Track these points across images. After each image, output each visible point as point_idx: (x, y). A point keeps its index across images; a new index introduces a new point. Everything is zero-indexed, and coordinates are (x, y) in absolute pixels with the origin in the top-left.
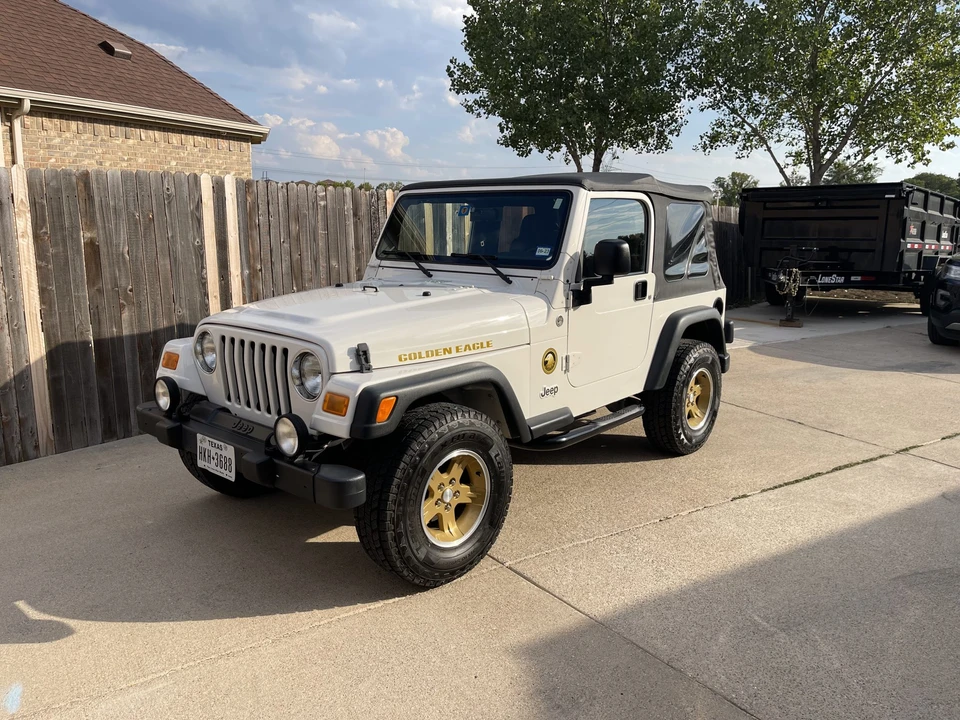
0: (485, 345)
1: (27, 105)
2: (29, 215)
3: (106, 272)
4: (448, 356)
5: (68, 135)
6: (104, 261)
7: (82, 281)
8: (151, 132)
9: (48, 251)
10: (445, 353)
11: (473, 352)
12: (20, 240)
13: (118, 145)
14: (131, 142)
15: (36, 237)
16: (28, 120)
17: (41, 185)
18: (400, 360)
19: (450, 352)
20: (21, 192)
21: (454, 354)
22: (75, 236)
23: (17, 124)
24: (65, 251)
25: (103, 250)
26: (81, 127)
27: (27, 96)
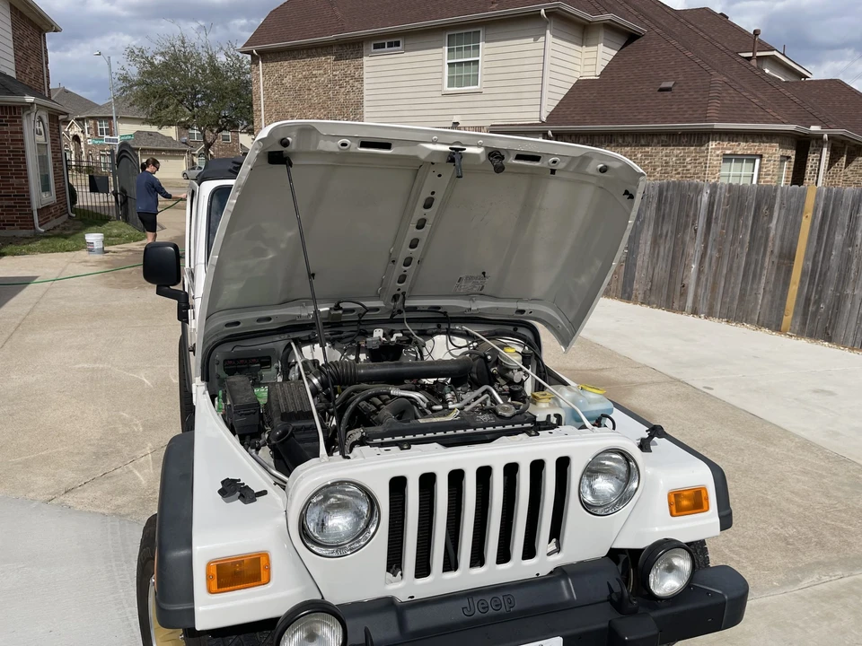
27: (550, 129)
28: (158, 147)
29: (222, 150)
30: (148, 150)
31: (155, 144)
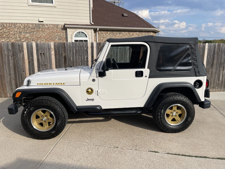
0: (62, 84)
1: (98, 29)
2: (54, 51)
3: (67, 62)
4: (50, 85)
5: (107, 34)
6: (67, 60)
7: (63, 64)
8: (126, 32)
9: (57, 58)
10: (49, 84)
11: (58, 85)
12: (52, 56)
13: (118, 36)
14: (121, 35)
15: (55, 55)
16: (99, 32)
17: (56, 46)
18: (37, 84)
19: (51, 84)
20: (52, 47)
21: (52, 85)
22: (62, 55)
23: (97, 33)
24: (60, 58)
25: (67, 58)
26: (110, 33)
27: (98, 28)
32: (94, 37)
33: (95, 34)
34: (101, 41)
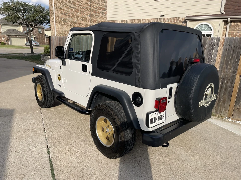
1: (229, 20)
16: (233, 24)
23: (228, 25)
27: (229, 18)
28: (16, 35)
29: (39, 36)
30: (12, 35)
31: (15, 33)
32: (224, 31)
33: (225, 27)
34: (234, 36)
